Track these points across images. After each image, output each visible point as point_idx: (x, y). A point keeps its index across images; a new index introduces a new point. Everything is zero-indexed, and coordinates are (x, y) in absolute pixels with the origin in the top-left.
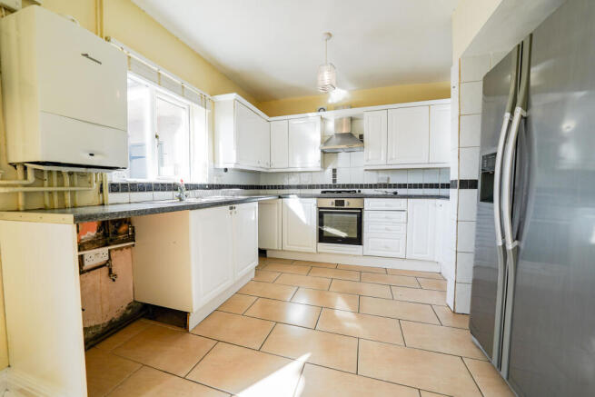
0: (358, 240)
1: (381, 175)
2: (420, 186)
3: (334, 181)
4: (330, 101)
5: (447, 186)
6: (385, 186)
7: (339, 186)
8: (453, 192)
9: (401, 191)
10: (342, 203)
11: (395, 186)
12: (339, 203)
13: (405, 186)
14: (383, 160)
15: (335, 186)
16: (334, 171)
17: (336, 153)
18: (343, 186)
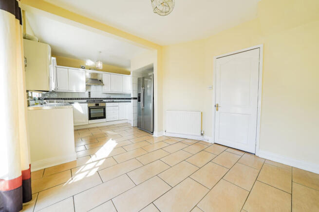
0: (104, 117)
1: (108, 95)
2: (120, 99)
3: (90, 96)
4: (87, 64)
5: (130, 99)
6: (109, 99)
7: (92, 99)
8: (132, 100)
9: (115, 100)
10: (98, 105)
11: (112, 99)
12: (97, 105)
13: (115, 99)
14: (110, 90)
15: (90, 99)
16: (89, 93)
17: (90, 86)
18: (94, 99)
